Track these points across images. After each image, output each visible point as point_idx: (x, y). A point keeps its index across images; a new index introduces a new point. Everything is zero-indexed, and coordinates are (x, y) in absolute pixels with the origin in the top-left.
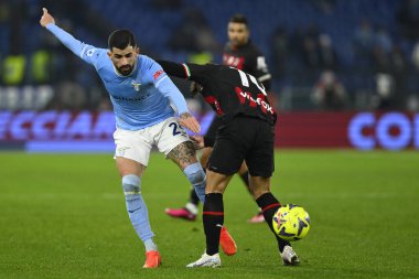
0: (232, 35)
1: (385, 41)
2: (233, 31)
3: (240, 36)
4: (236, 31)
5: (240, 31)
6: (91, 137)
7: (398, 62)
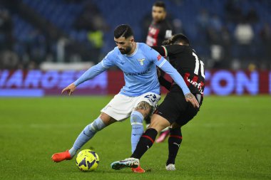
0: (154, 15)
1: (217, 23)
2: (155, 11)
3: (160, 15)
4: (157, 12)
5: (160, 12)
6: (23, 87)
7: (226, 37)
